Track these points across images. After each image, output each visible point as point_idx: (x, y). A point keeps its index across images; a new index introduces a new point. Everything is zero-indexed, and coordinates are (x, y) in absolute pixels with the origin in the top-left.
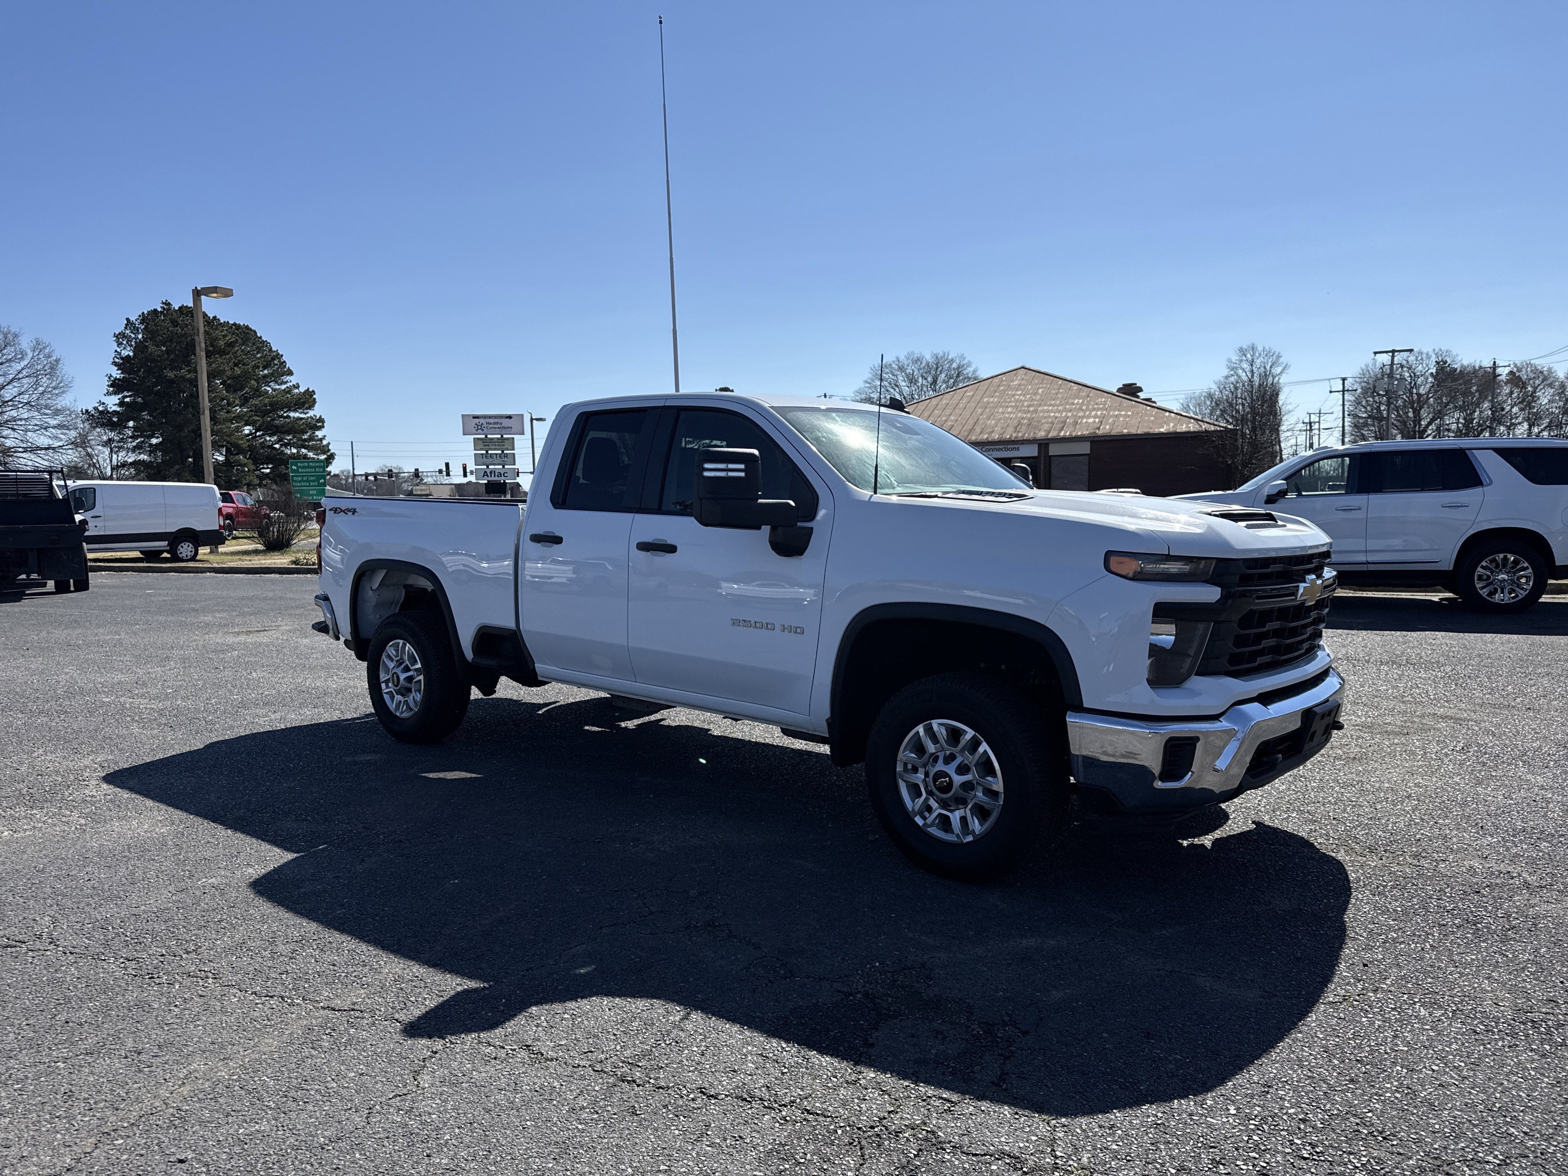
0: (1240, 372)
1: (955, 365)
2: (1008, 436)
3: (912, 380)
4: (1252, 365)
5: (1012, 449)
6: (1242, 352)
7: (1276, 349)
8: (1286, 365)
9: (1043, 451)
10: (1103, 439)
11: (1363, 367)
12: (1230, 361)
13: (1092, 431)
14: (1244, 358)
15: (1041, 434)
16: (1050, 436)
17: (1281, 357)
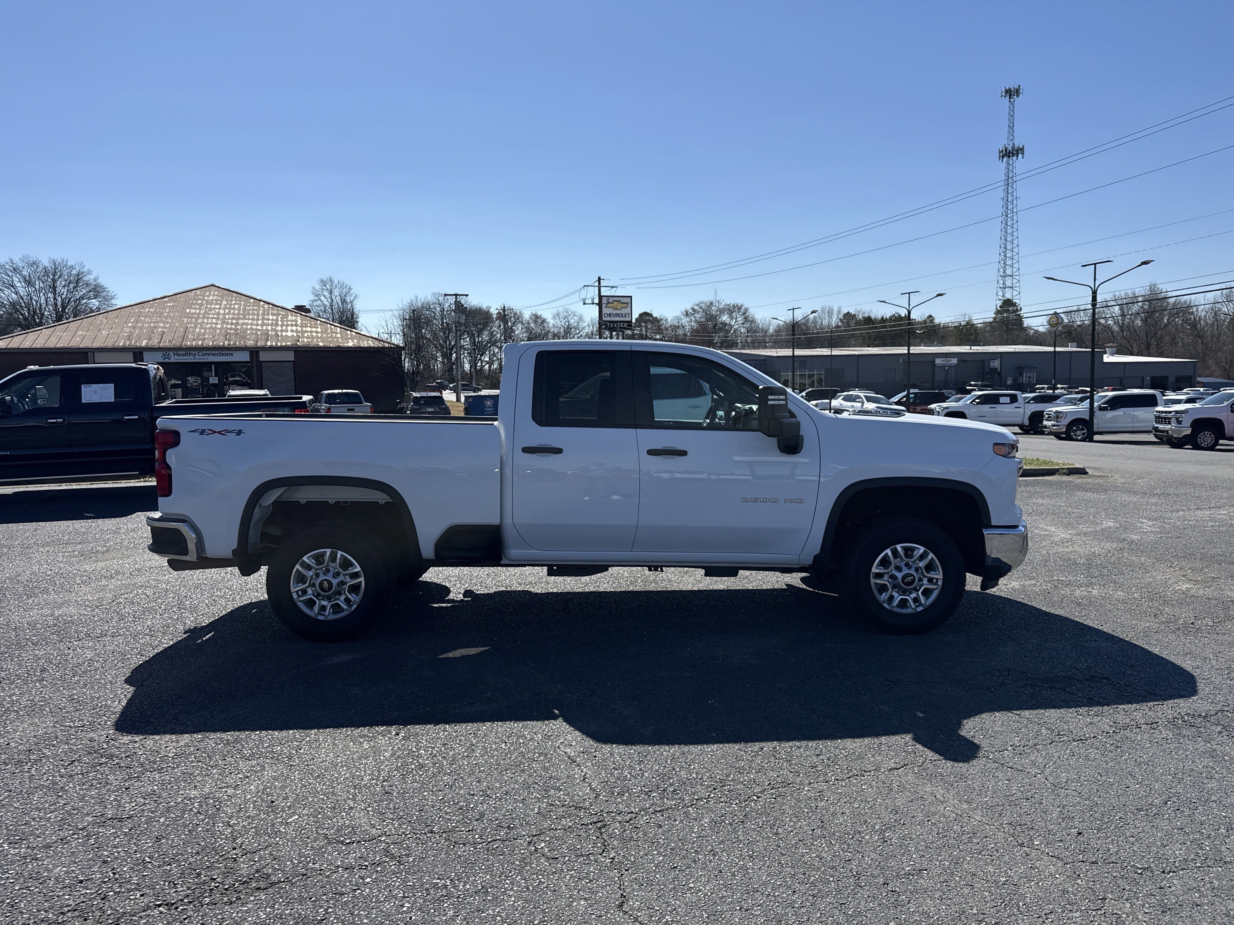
0: (322, 298)
1: (74, 272)
2: (221, 344)
3: (29, 282)
4: (331, 294)
5: (227, 355)
6: (323, 283)
7: (348, 282)
8: (356, 296)
9: (255, 357)
10: (304, 349)
11: (409, 301)
12: (314, 289)
13: (294, 343)
14: (325, 288)
15: (250, 343)
16: (259, 344)
17: (352, 289)
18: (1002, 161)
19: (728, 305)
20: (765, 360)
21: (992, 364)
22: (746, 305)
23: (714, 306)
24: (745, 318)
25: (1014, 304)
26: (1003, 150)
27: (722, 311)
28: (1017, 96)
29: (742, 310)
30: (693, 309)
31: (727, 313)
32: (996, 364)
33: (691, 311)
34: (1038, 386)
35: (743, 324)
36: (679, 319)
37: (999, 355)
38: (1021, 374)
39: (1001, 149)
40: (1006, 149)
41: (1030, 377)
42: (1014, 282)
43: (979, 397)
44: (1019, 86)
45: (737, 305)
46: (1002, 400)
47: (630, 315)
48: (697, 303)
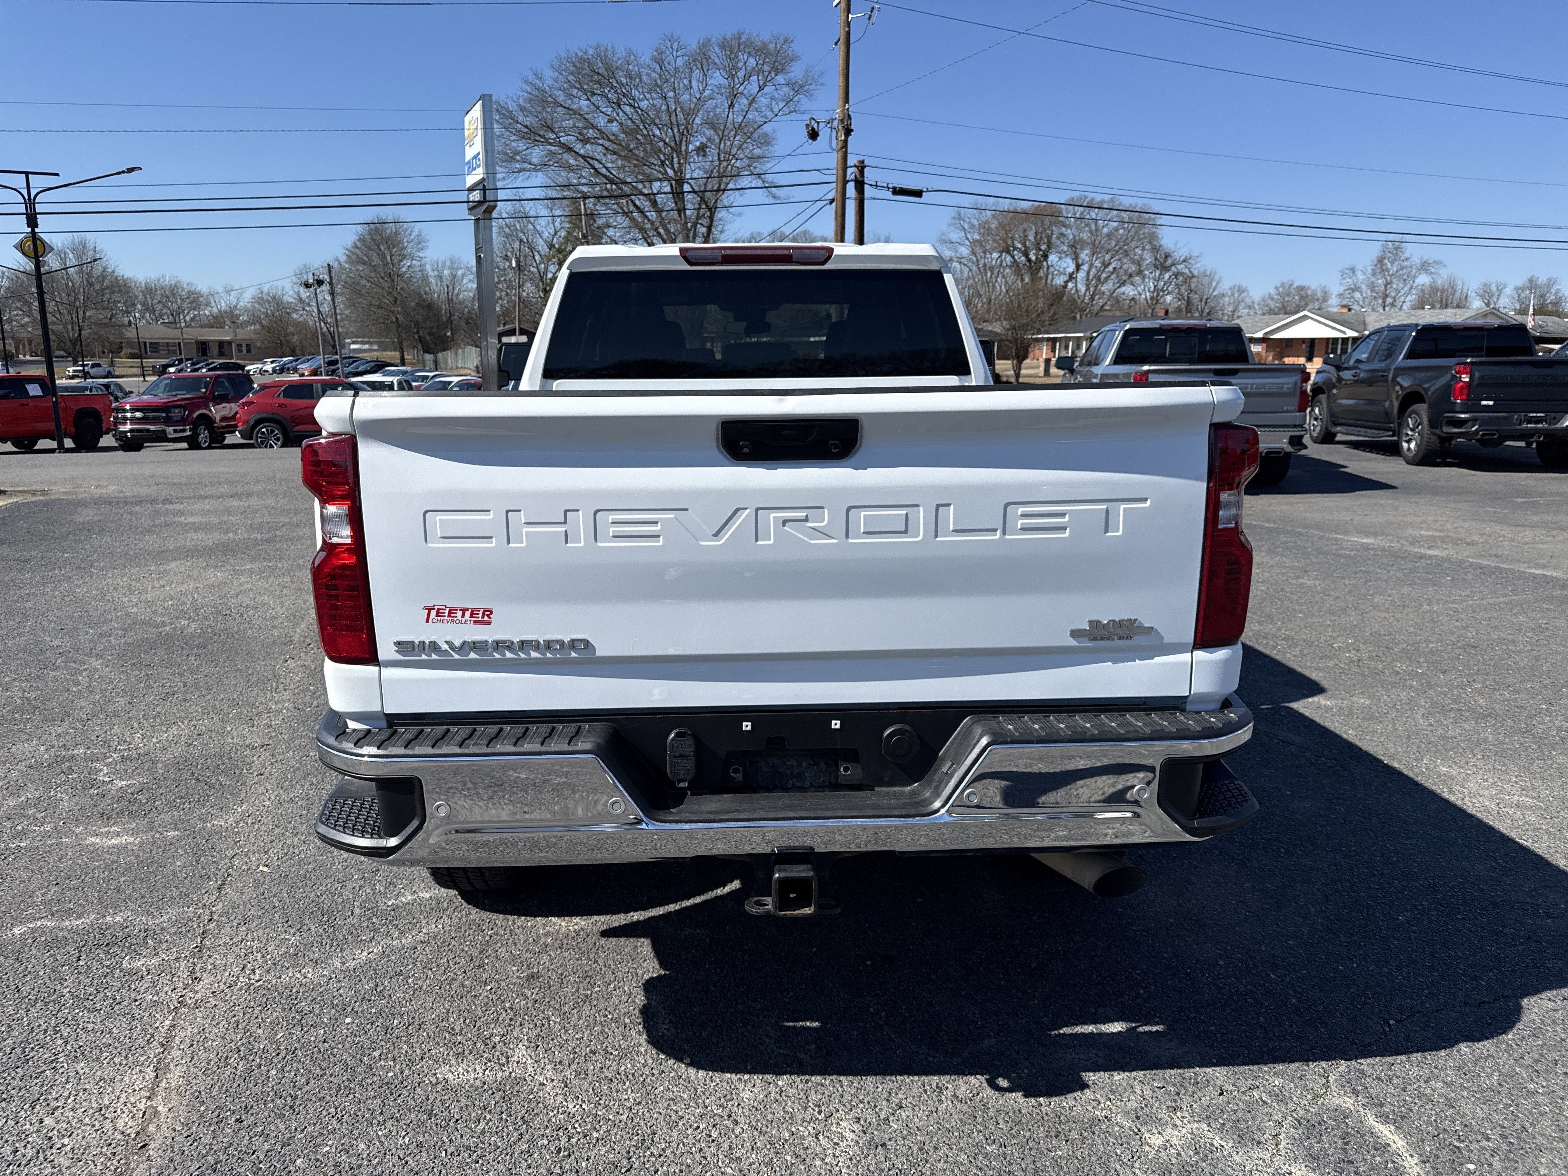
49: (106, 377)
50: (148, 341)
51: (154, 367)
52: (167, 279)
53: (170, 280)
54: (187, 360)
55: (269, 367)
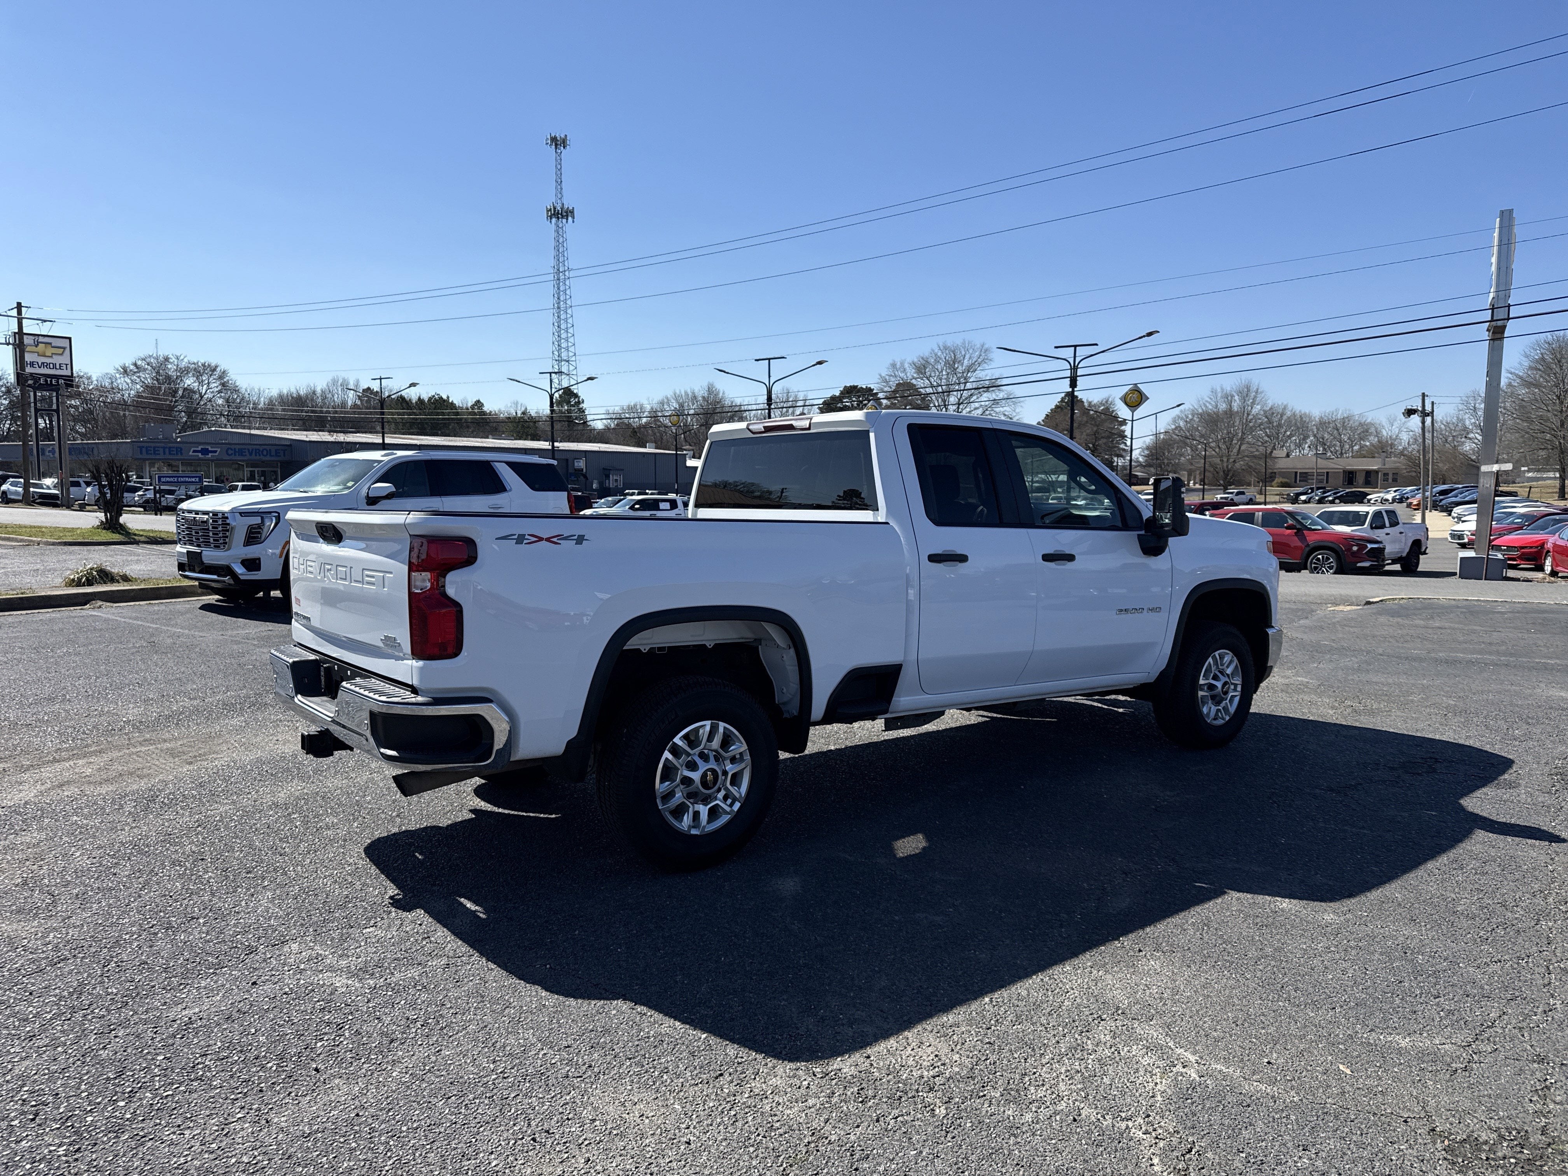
18: (551, 222)
19: (194, 363)
20: (290, 445)
21: (576, 464)
22: (222, 367)
23: (171, 363)
24: (223, 385)
25: (576, 396)
26: (550, 210)
27: (184, 372)
28: (564, 147)
29: (217, 373)
30: (135, 365)
31: (193, 376)
32: (581, 464)
33: (132, 367)
34: (627, 491)
35: (220, 392)
36: (112, 379)
37: (584, 454)
38: (608, 477)
39: (549, 207)
40: (555, 208)
41: (616, 480)
42: (571, 369)
43: (638, 502)
44: (566, 136)
45: (209, 365)
46: (662, 505)
47: (69, 366)
48: (143, 357)
49: (1247, 504)
50: (1299, 471)
51: (1288, 495)
52: (1340, 412)
53: (1342, 414)
54: (1318, 489)
55: (1390, 497)
